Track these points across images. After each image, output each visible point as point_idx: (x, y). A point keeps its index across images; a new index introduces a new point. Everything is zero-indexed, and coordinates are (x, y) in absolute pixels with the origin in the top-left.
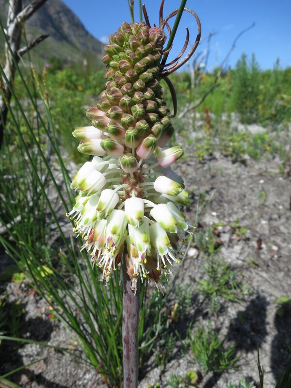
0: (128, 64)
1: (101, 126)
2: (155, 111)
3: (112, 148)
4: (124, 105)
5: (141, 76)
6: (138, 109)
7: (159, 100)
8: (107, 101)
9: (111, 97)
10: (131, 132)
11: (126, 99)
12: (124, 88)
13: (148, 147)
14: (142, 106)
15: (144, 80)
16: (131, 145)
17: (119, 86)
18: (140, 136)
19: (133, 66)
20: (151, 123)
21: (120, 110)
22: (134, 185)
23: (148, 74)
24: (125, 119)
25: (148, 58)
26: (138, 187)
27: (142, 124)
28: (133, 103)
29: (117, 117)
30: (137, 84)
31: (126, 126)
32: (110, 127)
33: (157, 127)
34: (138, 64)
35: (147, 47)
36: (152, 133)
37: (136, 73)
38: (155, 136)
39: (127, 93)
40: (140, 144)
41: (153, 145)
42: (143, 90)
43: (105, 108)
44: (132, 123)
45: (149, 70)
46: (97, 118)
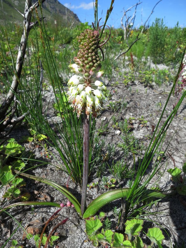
0: (87, 44)
1: (78, 64)
2: (95, 59)
3: (82, 71)
4: (85, 57)
5: (91, 48)
6: (90, 59)
7: (97, 56)
8: (80, 56)
9: (81, 55)
10: (87, 66)
11: (86, 56)
12: (85, 52)
13: (93, 71)
14: (91, 58)
15: (92, 49)
16: (88, 70)
17: (84, 51)
18: (90, 67)
19: (88, 45)
20: (94, 63)
21: (84, 59)
22: (88, 84)
23: (93, 48)
24: (86, 62)
25: (93, 42)
26: (89, 85)
27: (91, 64)
28: (88, 57)
29: (83, 61)
30: (90, 51)
31: (86, 64)
32: (81, 64)
33: (96, 64)
34: (90, 44)
35: (93, 39)
36: (94, 66)
37: (89, 47)
38: (95, 67)
39: (87, 54)
40: (90, 70)
41: (94, 70)
42: (92, 53)
43: (80, 58)
44: (88, 63)
45: (94, 46)
46: (77, 61)
